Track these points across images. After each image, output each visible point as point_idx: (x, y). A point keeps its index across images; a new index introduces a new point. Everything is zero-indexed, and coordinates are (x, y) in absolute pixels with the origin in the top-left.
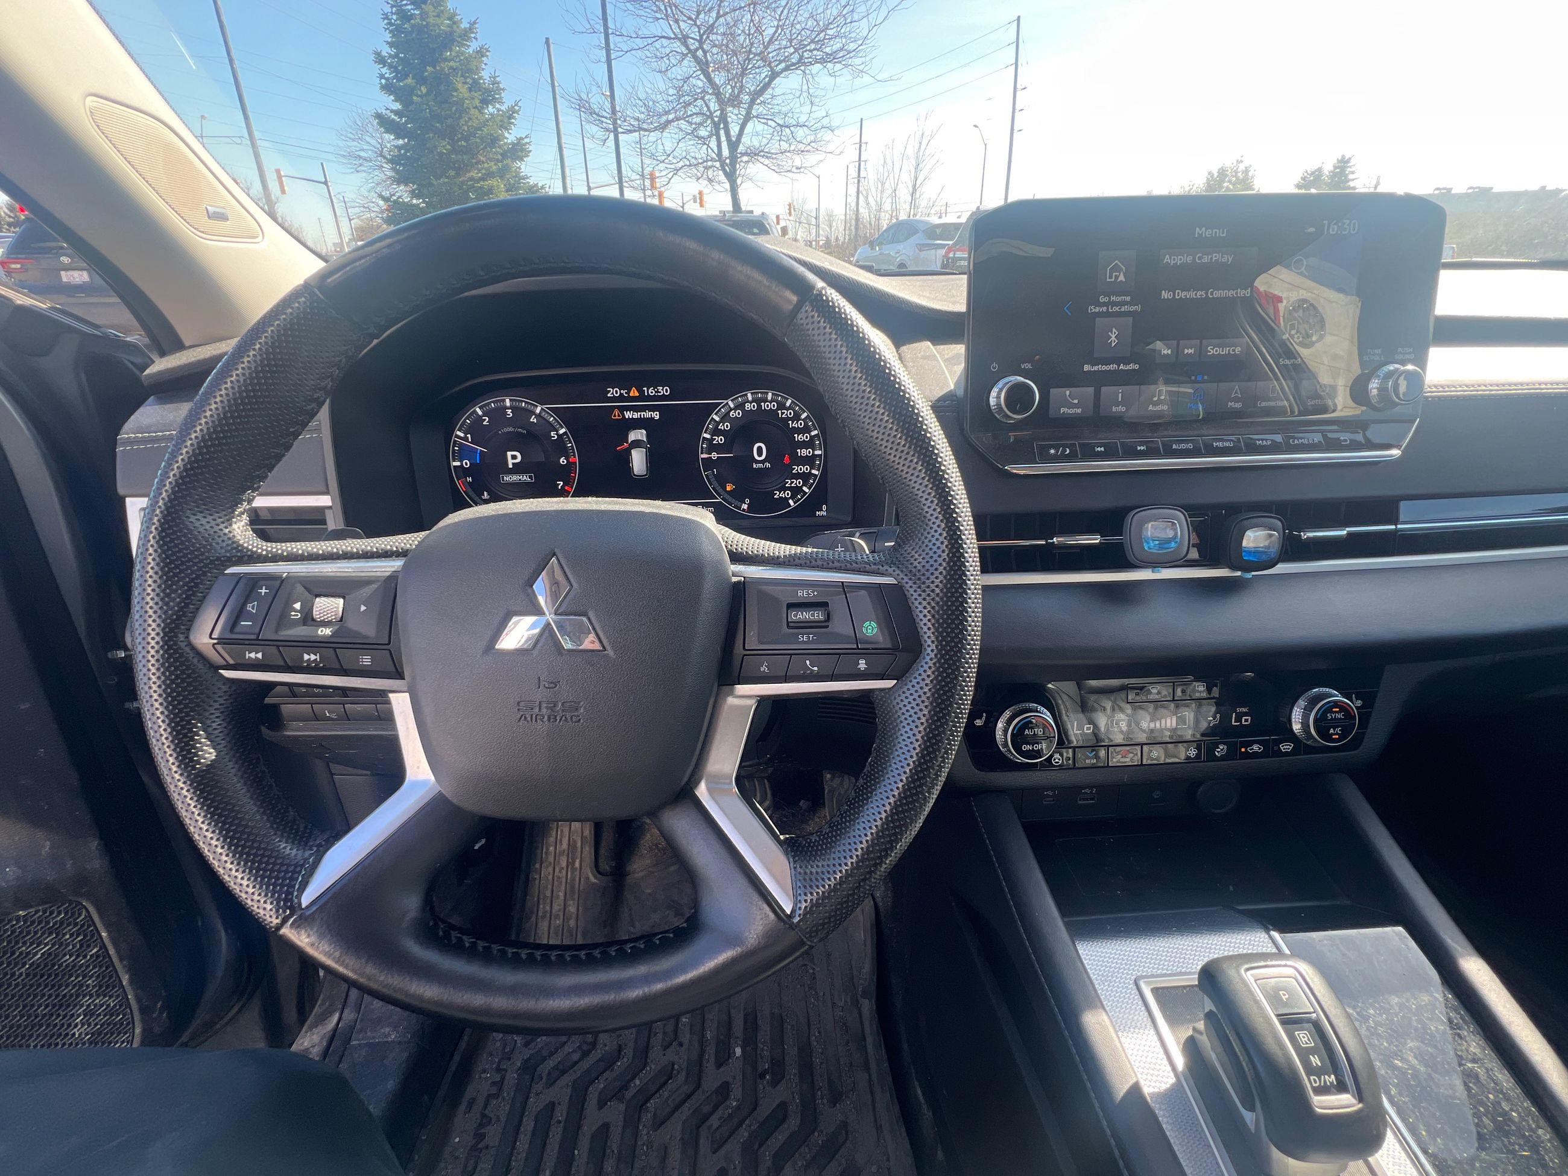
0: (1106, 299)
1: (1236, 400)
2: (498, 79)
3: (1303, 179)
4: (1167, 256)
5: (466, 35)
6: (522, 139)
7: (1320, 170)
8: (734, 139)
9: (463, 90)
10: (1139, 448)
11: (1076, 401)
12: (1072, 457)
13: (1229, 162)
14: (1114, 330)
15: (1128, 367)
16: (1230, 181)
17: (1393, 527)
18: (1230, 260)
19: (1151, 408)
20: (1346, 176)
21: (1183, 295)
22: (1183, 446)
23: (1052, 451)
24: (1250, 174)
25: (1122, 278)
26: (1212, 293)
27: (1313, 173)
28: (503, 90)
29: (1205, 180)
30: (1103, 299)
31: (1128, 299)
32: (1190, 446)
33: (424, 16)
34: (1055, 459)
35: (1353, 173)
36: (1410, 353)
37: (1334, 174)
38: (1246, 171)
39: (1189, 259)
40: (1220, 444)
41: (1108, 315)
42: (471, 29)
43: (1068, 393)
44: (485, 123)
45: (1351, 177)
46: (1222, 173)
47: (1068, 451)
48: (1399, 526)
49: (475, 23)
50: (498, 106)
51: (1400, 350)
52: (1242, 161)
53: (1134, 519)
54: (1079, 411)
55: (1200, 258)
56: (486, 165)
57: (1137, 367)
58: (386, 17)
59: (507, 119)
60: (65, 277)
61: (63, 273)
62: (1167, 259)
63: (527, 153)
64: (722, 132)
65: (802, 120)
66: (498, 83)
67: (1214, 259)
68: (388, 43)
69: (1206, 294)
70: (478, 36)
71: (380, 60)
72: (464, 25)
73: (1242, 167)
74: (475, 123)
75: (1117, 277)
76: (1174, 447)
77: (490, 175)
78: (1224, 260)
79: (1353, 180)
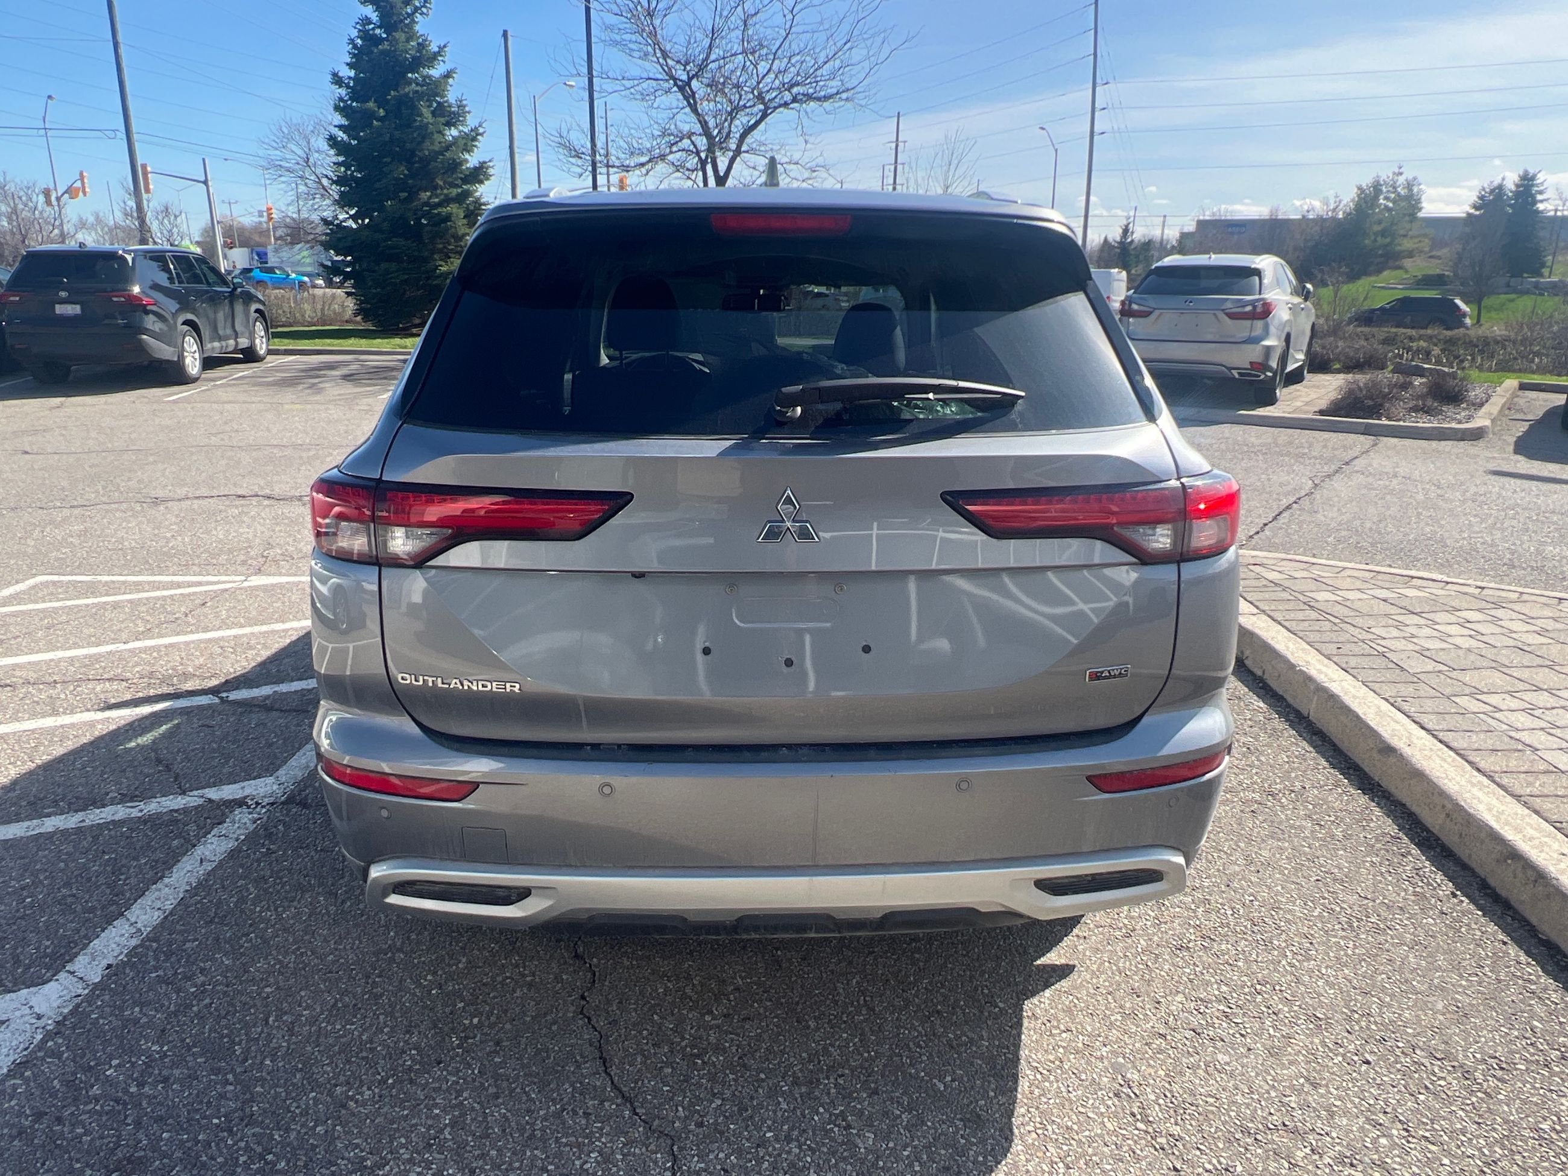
2: (464, 102)
3: (1481, 198)
5: (433, 59)
6: (485, 163)
7: (1500, 187)
8: (722, 174)
9: (426, 112)
13: (1385, 174)
16: (1386, 198)
20: (1533, 197)
24: (1415, 189)
27: (1492, 191)
28: (469, 112)
33: (393, 42)
35: (1541, 192)
37: (1517, 195)
38: (1409, 186)
42: (439, 53)
44: (448, 147)
45: (1539, 197)
46: (1377, 187)
49: (445, 46)
50: (461, 128)
52: (1401, 174)
56: (445, 191)
58: (352, 41)
59: (469, 141)
60: (59, 309)
61: (57, 306)
63: (488, 177)
64: (709, 168)
65: (796, 156)
66: (464, 106)
68: (348, 64)
70: (446, 59)
71: (337, 80)
72: (434, 48)
73: (1401, 180)
74: (437, 147)
77: (448, 201)
79: (1542, 201)
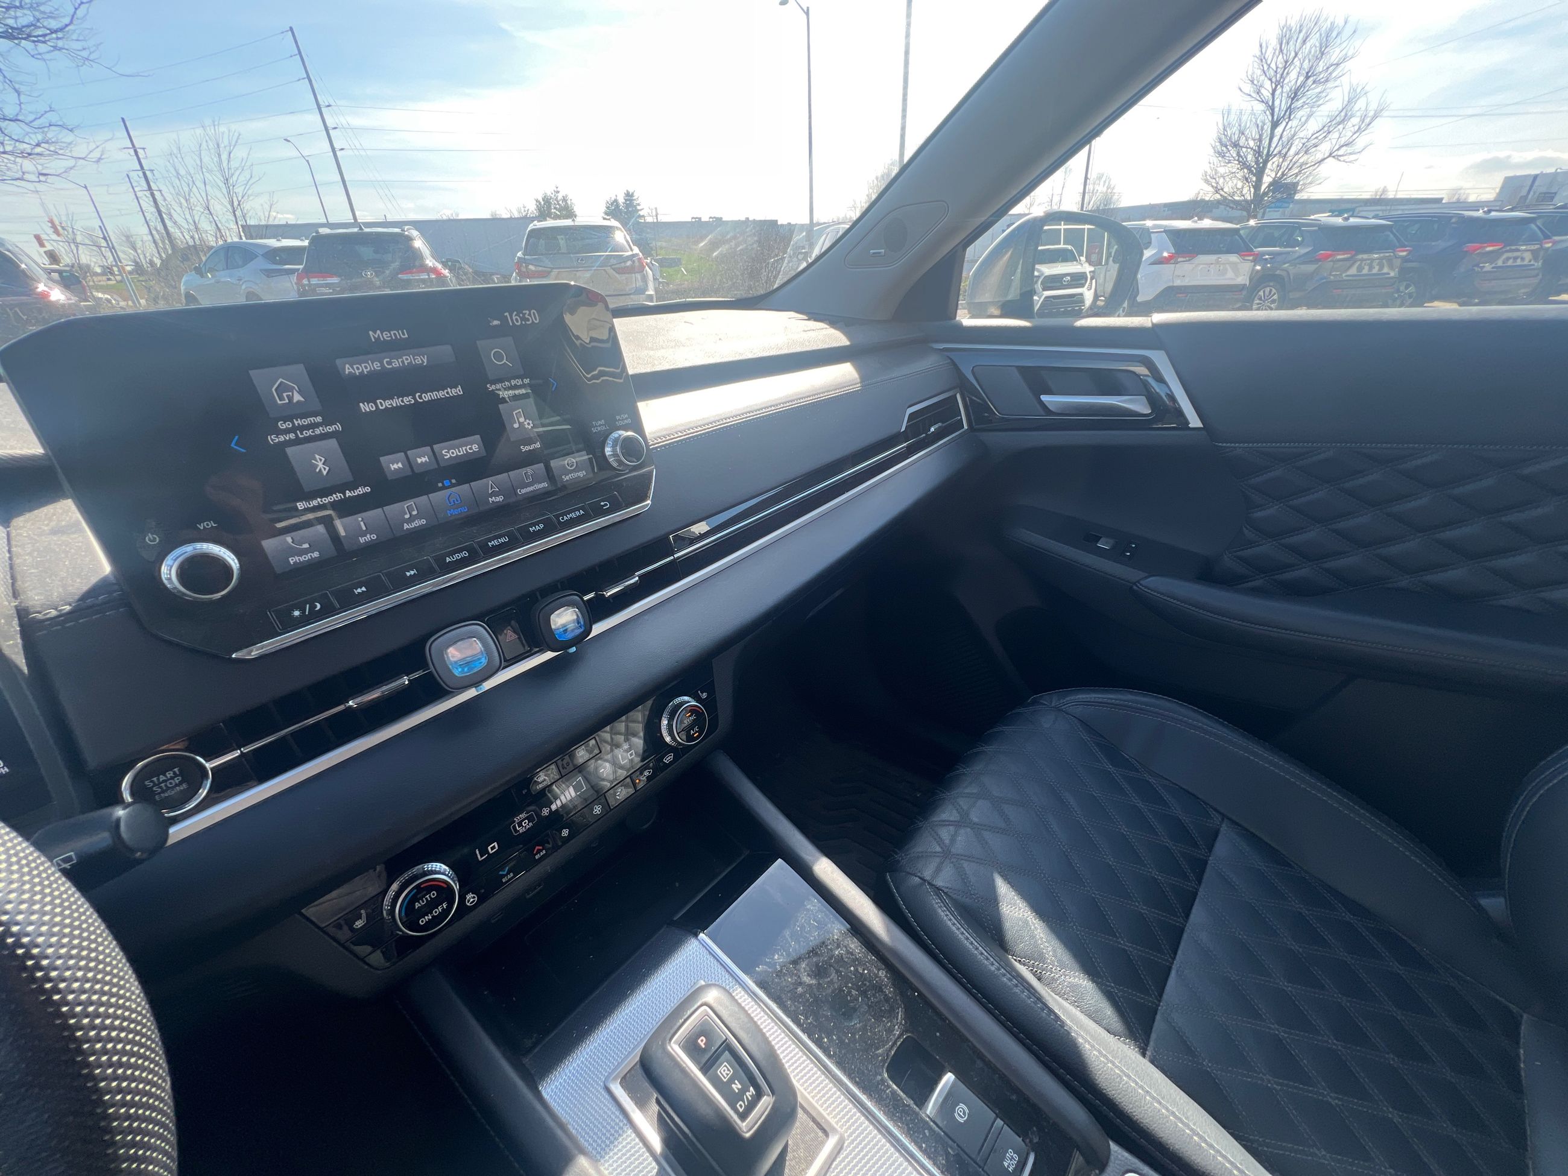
0: (289, 425)
1: (494, 494)
4: (347, 366)
7: (616, 201)
10: (408, 574)
11: (306, 546)
12: (328, 611)
14: (317, 457)
15: (357, 493)
16: (555, 208)
17: (672, 558)
18: (425, 361)
19: (406, 526)
21: (387, 404)
22: (458, 556)
23: (297, 613)
24: (569, 202)
25: (297, 397)
26: (420, 397)
29: (535, 206)
30: (283, 426)
31: (319, 419)
32: (465, 554)
34: (304, 621)
35: (639, 205)
36: (626, 419)
39: (377, 366)
40: (495, 543)
41: (298, 442)
43: (289, 540)
47: (318, 606)
48: (676, 556)
51: (618, 417)
53: (435, 645)
54: (316, 554)
55: (389, 363)
57: (368, 489)
62: (348, 369)
67: (406, 362)
69: (414, 398)
75: (290, 398)
76: (448, 560)
78: (418, 361)
